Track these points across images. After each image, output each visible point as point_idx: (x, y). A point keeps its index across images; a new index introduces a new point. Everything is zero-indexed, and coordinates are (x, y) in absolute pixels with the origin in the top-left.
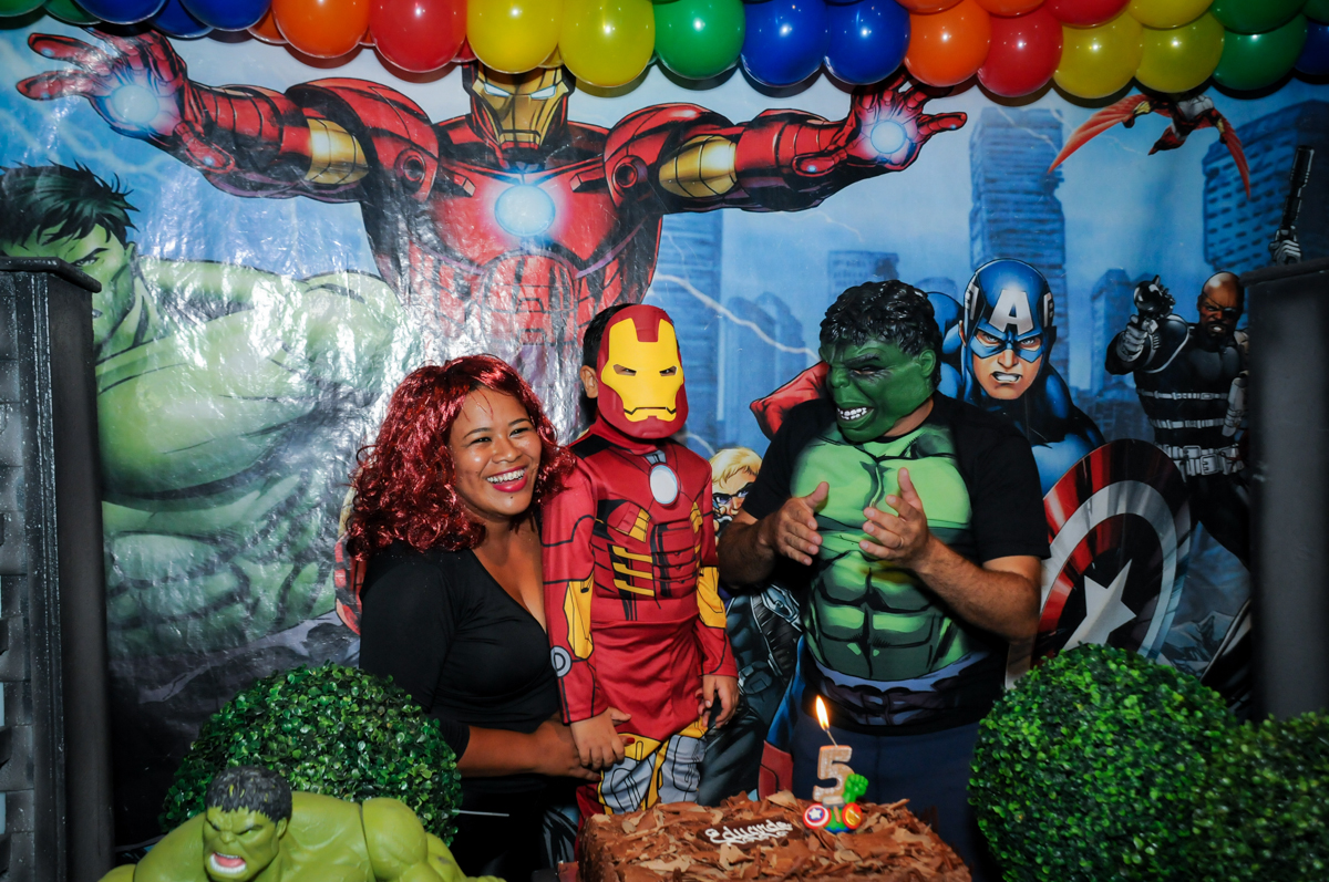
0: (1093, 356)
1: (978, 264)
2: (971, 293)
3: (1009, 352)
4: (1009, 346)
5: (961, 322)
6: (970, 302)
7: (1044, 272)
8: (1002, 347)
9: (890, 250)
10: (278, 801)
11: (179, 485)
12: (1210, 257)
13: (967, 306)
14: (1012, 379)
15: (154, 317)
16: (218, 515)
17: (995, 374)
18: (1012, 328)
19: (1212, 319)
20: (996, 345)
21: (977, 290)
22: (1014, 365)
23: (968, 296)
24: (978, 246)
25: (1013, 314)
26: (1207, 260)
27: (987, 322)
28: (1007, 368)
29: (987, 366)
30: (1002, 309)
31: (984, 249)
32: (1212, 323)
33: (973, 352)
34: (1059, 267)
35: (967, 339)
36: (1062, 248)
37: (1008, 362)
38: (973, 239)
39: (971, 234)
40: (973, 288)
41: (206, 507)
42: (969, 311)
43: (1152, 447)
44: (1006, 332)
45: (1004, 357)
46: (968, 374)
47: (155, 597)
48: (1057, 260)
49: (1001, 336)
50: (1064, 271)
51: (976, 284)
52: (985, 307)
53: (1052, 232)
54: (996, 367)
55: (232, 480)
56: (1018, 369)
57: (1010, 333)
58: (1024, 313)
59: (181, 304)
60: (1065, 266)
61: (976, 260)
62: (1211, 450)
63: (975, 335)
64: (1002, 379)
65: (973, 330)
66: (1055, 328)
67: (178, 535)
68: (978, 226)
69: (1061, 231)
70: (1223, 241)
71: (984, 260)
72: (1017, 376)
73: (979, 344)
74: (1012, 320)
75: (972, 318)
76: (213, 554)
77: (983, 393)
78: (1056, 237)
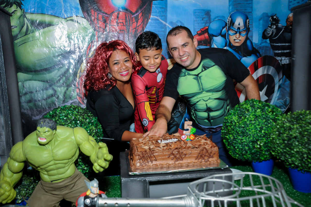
0: (259, 35)
1: (231, 12)
2: (229, 20)
3: (238, 34)
4: (238, 33)
5: (226, 27)
6: (229, 22)
7: (247, 14)
8: (236, 33)
9: (209, 9)
10: (53, 126)
11: (38, 69)
12: (290, 9)
13: (228, 23)
14: (239, 41)
15: (30, 28)
16: (48, 76)
17: (235, 40)
18: (239, 28)
19: (289, 25)
20: (235, 33)
21: (230, 19)
22: (239, 37)
23: (228, 20)
24: (231, 8)
25: (239, 25)
26: (289, 10)
27: (233, 27)
28: (237, 38)
29: (232, 38)
30: (236, 23)
31: (232, 8)
32: (289, 26)
33: (229, 34)
34: (251, 12)
35: (228, 31)
36: (252, 7)
37: (238, 37)
38: (230, 6)
39: (229, 5)
40: (229, 18)
41: (45, 74)
42: (228, 24)
43: (273, 57)
44: (237, 29)
45: (237, 35)
46: (228, 40)
47: (34, 95)
48: (250, 11)
49: (236, 30)
50: (252, 13)
51: (230, 17)
52: (232, 23)
53: (249, 4)
54: (235, 38)
55: (51, 67)
56: (240, 38)
57: (238, 30)
58: (242, 24)
59: (36, 25)
60: (252, 12)
61: (230, 11)
62: (288, 58)
63: (230, 30)
64: (236, 41)
65: (229, 29)
66: (250, 28)
67: (39, 81)
68: (231, 3)
69: (252, 3)
70: (293, 4)
71: (232, 11)
72: (240, 40)
73: (231, 32)
74: (239, 26)
75: (229, 26)
76: (47, 85)
77: (231, 45)
78: (250, 5)
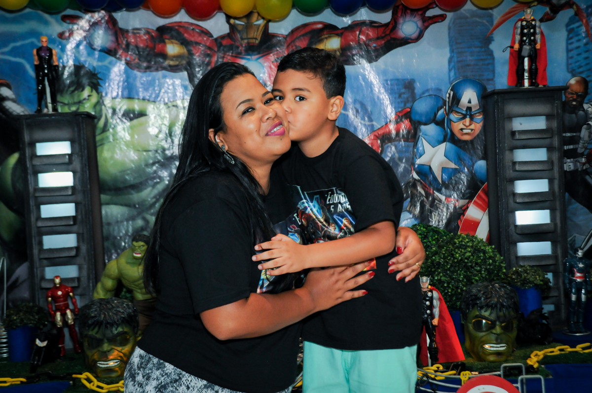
1: (453, 81)
2: (450, 94)
3: (468, 120)
4: (468, 116)
5: (445, 107)
6: (449, 98)
7: (485, 82)
8: (464, 117)
9: (412, 77)
11: (121, 186)
12: (570, 70)
13: (447, 100)
14: (470, 131)
16: (136, 197)
17: (462, 129)
18: (469, 109)
19: (571, 99)
20: (461, 117)
21: (452, 93)
22: (470, 125)
23: (448, 95)
24: (452, 74)
25: (470, 102)
26: (568, 71)
27: (457, 107)
28: (467, 126)
29: (457, 126)
30: (464, 100)
31: (455, 74)
32: (571, 100)
33: (451, 120)
34: (492, 80)
35: (448, 114)
36: (493, 71)
37: (467, 124)
38: (450, 70)
39: (449, 69)
40: (450, 92)
41: (132, 194)
42: (448, 102)
44: (466, 110)
45: (465, 122)
46: (448, 130)
47: (114, 230)
48: (490, 77)
49: (464, 112)
50: (494, 81)
51: (451, 90)
52: (456, 100)
53: (488, 64)
54: (462, 126)
55: (141, 183)
56: (472, 127)
57: (468, 111)
58: (475, 101)
59: (120, 115)
60: (495, 79)
61: (452, 79)
62: (572, 160)
63: (452, 112)
64: (465, 131)
65: (451, 110)
67: (122, 205)
68: (452, 64)
69: (493, 64)
70: (576, 62)
71: (455, 79)
72: (472, 130)
73: (454, 117)
74: (469, 105)
75: (450, 105)
76: (134, 212)
77: (456, 138)
78: (490, 67)
